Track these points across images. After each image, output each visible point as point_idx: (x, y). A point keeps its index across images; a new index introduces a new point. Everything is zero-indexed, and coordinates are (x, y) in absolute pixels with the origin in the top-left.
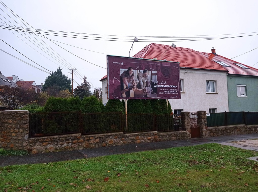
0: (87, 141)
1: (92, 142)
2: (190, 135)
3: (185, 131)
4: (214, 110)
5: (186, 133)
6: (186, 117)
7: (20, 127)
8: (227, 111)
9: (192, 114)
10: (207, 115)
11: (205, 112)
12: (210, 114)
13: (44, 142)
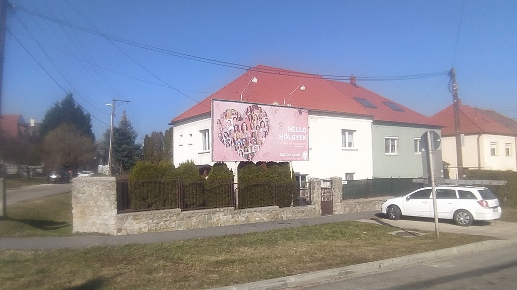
0: (189, 219)
1: (194, 219)
2: (321, 211)
3: (314, 206)
4: (352, 174)
5: (315, 208)
6: (316, 186)
7: (105, 199)
8: (370, 177)
9: (324, 181)
10: (343, 184)
11: (340, 179)
12: (346, 182)
13: (136, 219)
